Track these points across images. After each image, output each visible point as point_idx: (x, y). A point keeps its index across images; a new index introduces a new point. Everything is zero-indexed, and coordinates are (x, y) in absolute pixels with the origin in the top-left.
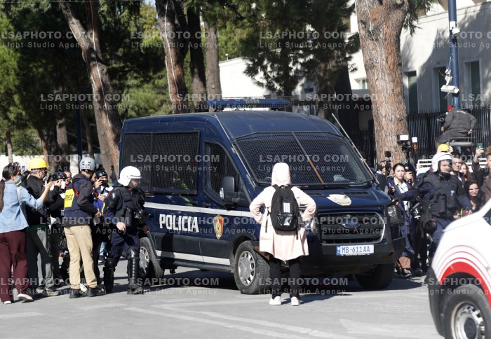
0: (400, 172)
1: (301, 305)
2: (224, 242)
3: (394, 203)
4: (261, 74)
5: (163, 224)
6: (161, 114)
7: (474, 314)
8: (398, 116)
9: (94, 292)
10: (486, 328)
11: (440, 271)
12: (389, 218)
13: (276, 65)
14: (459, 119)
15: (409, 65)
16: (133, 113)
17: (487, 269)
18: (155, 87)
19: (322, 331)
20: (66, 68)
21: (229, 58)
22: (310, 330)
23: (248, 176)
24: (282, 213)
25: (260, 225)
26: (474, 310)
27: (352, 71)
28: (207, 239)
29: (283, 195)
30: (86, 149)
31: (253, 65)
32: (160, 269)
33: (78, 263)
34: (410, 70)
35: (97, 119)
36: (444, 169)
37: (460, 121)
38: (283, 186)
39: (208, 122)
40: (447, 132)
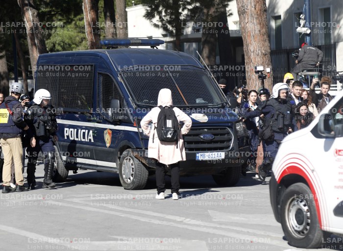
0: (253, 97)
1: (179, 199)
2: (112, 150)
3: (241, 120)
4: (157, 18)
5: (67, 136)
6: (81, 49)
7: (302, 204)
8: (264, 52)
9: (22, 189)
10: (311, 214)
11: (278, 173)
12: (236, 132)
13: (169, 11)
14: (309, 54)
15: (276, 11)
16: (59, 48)
17: (313, 171)
18: (76, 26)
19: (194, 219)
20: (5, 12)
21: (135, 5)
22: (184, 218)
23: (130, 99)
24: (166, 127)
25: (149, 137)
26: (301, 202)
27: (229, 15)
28: (100, 147)
29: (166, 113)
30: (21, 75)
31: (151, 10)
32: (65, 170)
33: (10, 165)
34: (277, 15)
35: (30, 52)
36: (283, 96)
37: (309, 55)
38: (166, 106)
39: (101, 57)
40: (300, 64)
